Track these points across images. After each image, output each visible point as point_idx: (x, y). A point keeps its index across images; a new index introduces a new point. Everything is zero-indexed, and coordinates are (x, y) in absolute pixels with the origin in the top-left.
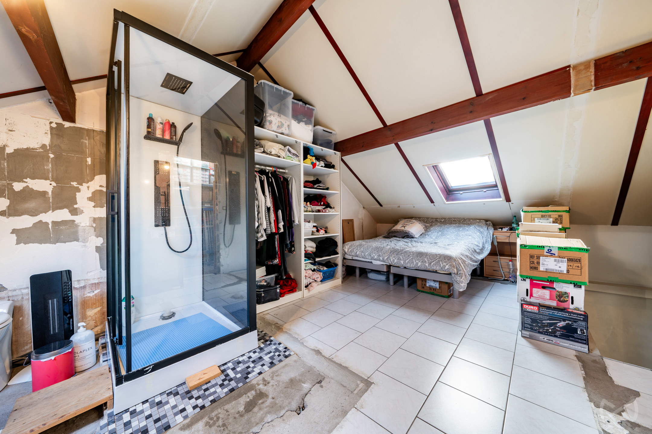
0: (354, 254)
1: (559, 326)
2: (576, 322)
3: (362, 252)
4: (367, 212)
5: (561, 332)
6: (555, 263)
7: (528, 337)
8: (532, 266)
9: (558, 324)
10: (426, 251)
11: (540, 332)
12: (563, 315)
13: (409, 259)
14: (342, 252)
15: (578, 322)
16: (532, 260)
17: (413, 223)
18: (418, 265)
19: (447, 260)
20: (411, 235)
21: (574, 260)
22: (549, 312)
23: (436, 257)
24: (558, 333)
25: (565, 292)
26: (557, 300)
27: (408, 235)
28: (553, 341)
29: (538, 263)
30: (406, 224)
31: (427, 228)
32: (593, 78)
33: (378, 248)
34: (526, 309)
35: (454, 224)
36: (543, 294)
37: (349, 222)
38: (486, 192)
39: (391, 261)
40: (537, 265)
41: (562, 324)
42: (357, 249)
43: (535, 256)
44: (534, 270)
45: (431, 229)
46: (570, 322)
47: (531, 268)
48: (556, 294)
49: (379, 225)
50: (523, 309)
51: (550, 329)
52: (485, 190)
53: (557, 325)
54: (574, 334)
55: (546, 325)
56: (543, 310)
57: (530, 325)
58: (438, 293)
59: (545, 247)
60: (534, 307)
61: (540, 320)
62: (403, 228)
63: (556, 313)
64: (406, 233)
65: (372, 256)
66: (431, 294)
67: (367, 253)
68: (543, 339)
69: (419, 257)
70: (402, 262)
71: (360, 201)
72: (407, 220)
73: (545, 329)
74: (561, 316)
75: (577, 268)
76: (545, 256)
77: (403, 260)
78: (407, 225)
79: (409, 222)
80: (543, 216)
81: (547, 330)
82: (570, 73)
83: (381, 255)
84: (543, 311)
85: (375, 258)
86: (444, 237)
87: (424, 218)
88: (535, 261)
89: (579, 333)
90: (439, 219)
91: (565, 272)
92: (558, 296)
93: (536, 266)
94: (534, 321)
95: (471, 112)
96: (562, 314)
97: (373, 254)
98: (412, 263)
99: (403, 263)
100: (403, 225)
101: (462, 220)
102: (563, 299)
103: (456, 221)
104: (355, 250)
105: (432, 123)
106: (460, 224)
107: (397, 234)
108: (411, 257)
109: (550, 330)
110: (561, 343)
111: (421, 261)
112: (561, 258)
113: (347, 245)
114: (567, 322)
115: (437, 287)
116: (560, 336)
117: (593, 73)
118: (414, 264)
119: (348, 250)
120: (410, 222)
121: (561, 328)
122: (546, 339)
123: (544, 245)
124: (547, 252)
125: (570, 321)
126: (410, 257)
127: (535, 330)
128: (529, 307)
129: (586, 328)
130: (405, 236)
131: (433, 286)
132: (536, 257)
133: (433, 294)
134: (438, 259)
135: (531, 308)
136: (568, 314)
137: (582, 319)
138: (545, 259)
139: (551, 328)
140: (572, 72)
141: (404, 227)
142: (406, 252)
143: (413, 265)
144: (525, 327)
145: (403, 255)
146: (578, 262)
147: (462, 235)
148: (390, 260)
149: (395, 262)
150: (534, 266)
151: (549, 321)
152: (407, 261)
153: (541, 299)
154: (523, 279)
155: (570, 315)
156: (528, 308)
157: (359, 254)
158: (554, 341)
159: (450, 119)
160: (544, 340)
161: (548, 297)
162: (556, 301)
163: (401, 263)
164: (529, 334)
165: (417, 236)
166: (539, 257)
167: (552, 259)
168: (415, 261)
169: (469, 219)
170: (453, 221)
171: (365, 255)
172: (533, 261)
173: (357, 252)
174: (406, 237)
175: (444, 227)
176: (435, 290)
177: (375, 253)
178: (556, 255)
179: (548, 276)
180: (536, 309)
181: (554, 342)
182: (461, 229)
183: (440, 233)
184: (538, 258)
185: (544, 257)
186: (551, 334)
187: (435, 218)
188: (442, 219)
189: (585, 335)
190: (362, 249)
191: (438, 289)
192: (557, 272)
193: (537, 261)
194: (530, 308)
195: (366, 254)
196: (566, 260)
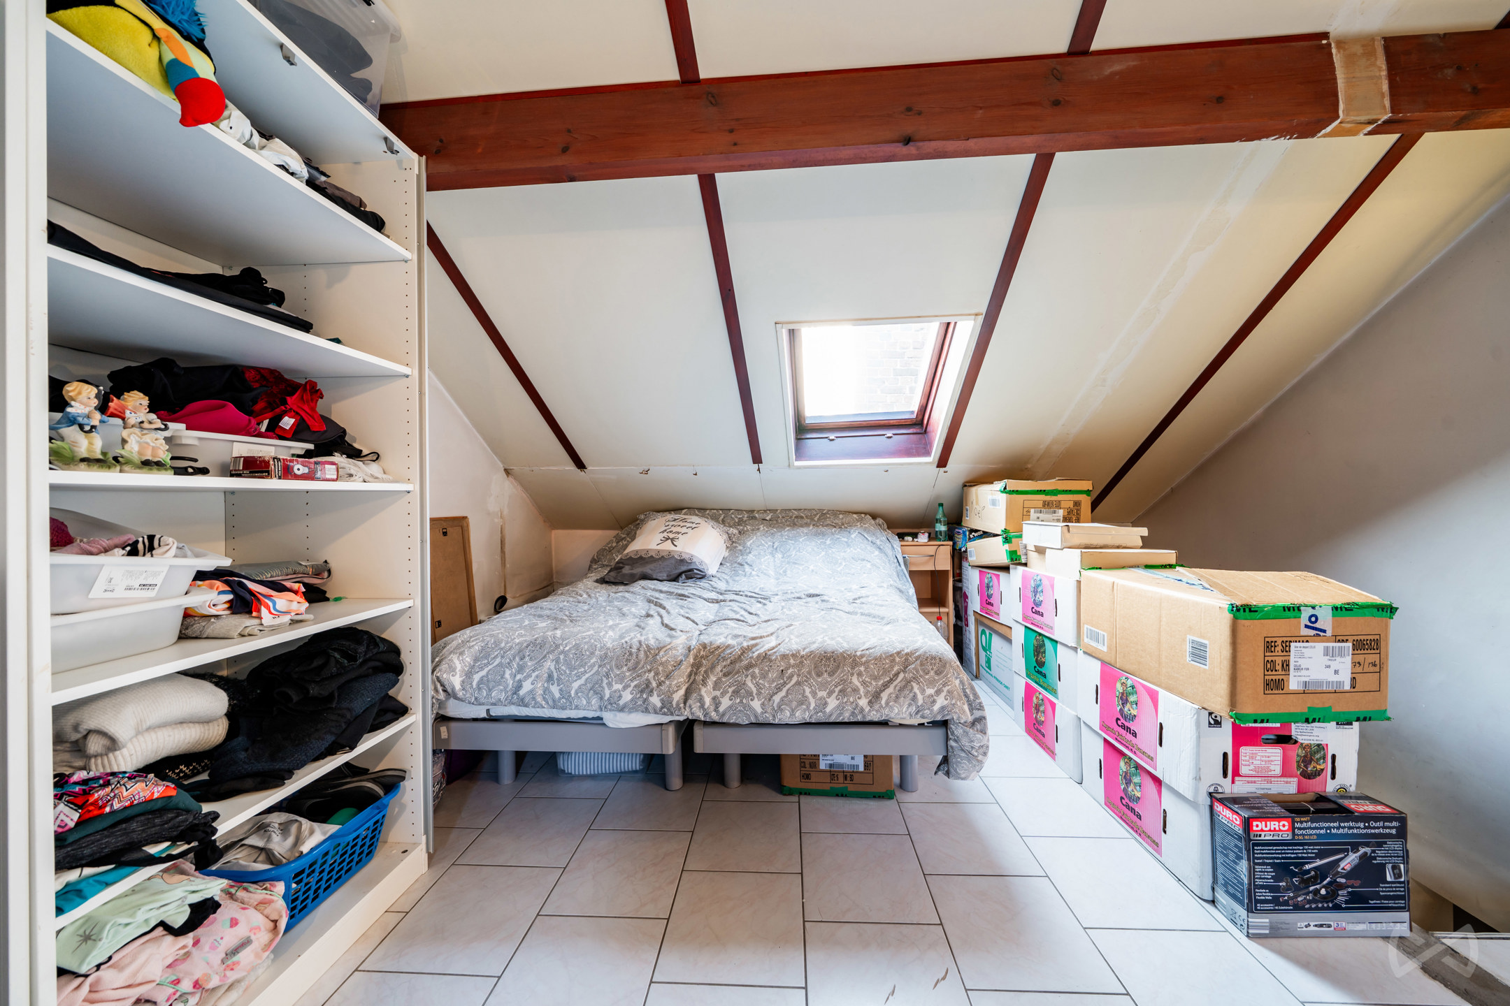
0: (503, 696)
1: (1343, 869)
2: (1380, 845)
3: (550, 677)
4: (519, 488)
5: (1350, 890)
6: (1325, 660)
7: (1267, 932)
8: (1270, 678)
9: (1342, 864)
10: (846, 645)
11: (1298, 908)
12: (1351, 831)
13: (785, 690)
14: (431, 692)
15: (1385, 843)
16: (1270, 659)
17: (694, 525)
18: (828, 709)
19: (932, 673)
20: (700, 567)
21: (1367, 644)
22: (1314, 828)
23: (892, 667)
24: (1342, 896)
25: (1319, 745)
26: (1299, 773)
27: (691, 570)
28: (1329, 926)
29: (1286, 666)
30: (674, 529)
31: (733, 542)
32: (1385, 87)
33: (634, 650)
34: (1260, 836)
35: (802, 526)
36: (1266, 761)
37: (449, 530)
38: (891, 437)
39: (702, 706)
40: (1283, 673)
41: (1349, 862)
42: (521, 669)
43: (1279, 641)
44: (1274, 692)
45: (749, 544)
46: (1368, 850)
47: (1267, 684)
48: (1298, 755)
49: (559, 535)
50: (1252, 838)
51: (1324, 887)
52: (889, 433)
53: (1339, 870)
54: (1379, 887)
55: (1312, 877)
56: (1304, 825)
57: (1272, 889)
58: (861, 789)
59: (1302, 608)
60: (1282, 823)
61: (1296, 865)
62: (668, 546)
63: (1334, 828)
64: (682, 561)
65: (607, 696)
66: (837, 795)
67: (582, 681)
68: (1306, 927)
69: (825, 675)
70: (756, 705)
71: (496, 445)
72: (676, 516)
73: (1311, 892)
74: (1346, 835)
75: (1372, 669)
76: (1303, 638)
77: (759, 694)
78: (678, 533)
79: (682, 524)
80: (1047, 505)
81: (1317, 892)
82: (1331, 54)
83: (654, 684)
84: (1304, 829)
85: (621, 703)
86: (801, 568)
87: (717, 510)
88: (1279, 660)
89: (1389, 879)
90: (758, 511)
91: (1347, 687)
92: (1303, 761)
93: (1281, 677)
94: (1283, 869)
95: (1056, 103)
96: (1350, 828)
97: (610, 685)
98: (801, 703)
99: (759, 710)
100: (665, 534)
101: (817, 514)
102: (1314, 767)
103: (802, 517)
104: (507, 675)
105: (909, 109)
106: (818, 526)
107: (652, 566)
108: (795, 679)
109: (1323, 892)
110: (1350, 927)
111: (837, 690)
112: (1339, 641)
113: (459, 651)
114: (1362, 850)
115: (858, 766)
116: (1346, 902)
117: (1384, 73)
118: (808, 708)
119: (469, 675)
120: (688, 525)
121: (1348, 876)
122: (1312, 924)
123: (1297, 601)
124: (1306, 626)
125: (1367, 845)
126: (790, 677)
127: (1286, 903)
128: (1266, 827)
129: (1403, 857)
130: (680, 575)
131: (841, 765)
132: (1280, 645)
133: (842, 796)
134: (901, 676)
135: (1272, 829)
136: (1362, 825)
137: (1394, 831)
138: (1304, 650)
139: (1325, 882)
140: (1336, 54)
141: (672, 540)
142: (765, 657)
143: (804, 711)
144: (1257, 901)
145: (757, 671)
146: (1374, 649)
147: (844, 559)
148: (701, 700)
149: (721, 709)
150: (1274, 678)
151: (1319, 863)
152: (777, 699)
153: (1260, 779)
154: (1212, 722)
155: (1369, 827)
156: (1264, 829)
157: (531, 691)
158: (1332, 923)
159: (981, 112)
160: (1308, 929)
161: (1277, 769)
162: (1296, 779)
163: (751, 708)
164: (1270, 922)
165: (712, 569)
166: (1288, 644)
167: (1320, 646)
168: (814, 694)
169: (836, 513)
170: (796, 517)
171: (565, 694)
172: (1273, 658)
173: (520, 681)
174: (683, 576)
175: (782, 536)
176: (851, 776)
177: (621, 680)
178: (1329, 633)
179: (1309, 708)
180: (1286, 828)
181: (1332, 929)
182: (828, 542)
183: (780, 556)
184: (1286, 648)
185: (1301, 644)
186: (1325, 905)
187: (748, 512)
188: (765, 511)
189: (1403, 880)
190: (549, 664)
191: (861, 772)
192: (1330, 689)
193: (1284, 658)
194: (1270, 830)
195: (576, 685)
196: (1350, 645)
